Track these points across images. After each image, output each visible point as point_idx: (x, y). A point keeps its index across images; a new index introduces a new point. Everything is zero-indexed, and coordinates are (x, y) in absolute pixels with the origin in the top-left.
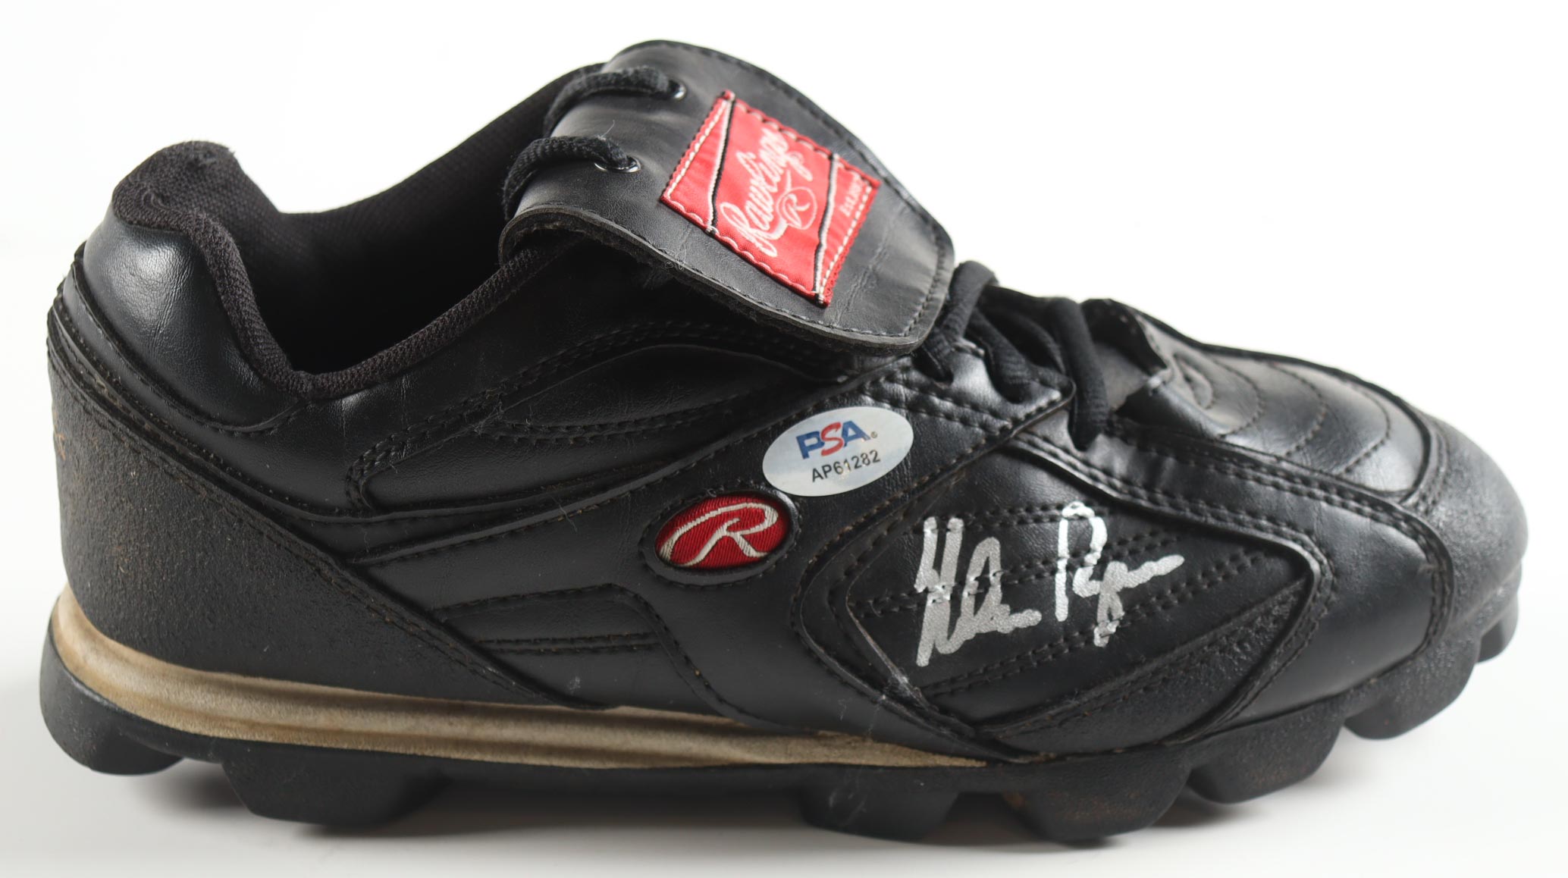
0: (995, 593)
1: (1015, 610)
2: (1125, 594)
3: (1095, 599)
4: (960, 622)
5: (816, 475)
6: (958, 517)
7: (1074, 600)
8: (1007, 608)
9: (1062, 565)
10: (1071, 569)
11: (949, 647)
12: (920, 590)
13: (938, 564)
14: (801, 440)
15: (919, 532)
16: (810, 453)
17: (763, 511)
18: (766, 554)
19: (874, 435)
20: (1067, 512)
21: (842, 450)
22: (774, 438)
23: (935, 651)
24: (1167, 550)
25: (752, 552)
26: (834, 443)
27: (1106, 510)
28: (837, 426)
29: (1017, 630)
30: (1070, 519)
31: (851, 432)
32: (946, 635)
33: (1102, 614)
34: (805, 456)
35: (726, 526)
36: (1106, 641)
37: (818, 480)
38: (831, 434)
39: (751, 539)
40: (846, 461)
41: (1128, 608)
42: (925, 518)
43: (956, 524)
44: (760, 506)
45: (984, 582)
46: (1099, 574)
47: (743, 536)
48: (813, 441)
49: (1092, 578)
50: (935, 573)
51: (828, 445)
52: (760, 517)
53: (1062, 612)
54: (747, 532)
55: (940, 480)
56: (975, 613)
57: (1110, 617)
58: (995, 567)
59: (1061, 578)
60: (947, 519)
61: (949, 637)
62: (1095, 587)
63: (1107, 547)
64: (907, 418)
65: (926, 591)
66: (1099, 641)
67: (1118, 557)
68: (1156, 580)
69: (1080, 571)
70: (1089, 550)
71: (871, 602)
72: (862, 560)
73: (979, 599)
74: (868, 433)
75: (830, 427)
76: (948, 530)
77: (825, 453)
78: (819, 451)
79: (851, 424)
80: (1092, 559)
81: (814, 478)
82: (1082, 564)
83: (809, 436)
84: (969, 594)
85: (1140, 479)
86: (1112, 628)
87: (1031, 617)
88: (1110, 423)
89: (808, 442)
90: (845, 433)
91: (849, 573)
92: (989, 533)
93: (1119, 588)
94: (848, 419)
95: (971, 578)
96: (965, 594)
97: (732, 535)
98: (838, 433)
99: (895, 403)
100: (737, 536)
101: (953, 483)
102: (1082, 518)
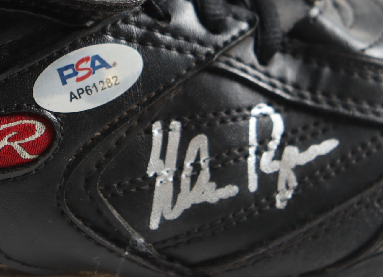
0: (205, 174)
1: (220, 185)
2: (298, 170)
3: (276, 175)
4: (180, 197)
5: (73, 96)
6: (177, 119)
7: (262, 176)
8: (214, 185)
9: (252, 151)
10: (258, 153)
11: (173, 215)
12: (151, 175)
13: (163, 156)
14: (61, 71)
15: (149, 132)
16: (68, 81)
17: (34, 126)
18: (37, 156)
19: (115, 64)
20: (255, 111)
21: (91, 77)
22: (41, 72)
23: (163, 219)
24: (327, 137)
25: (27, 156)
26: (85, 72)
27: (282, 108)
28: (86, 59)
29: (221, 201)
30: (257, 117)
31: (97, 63)
32: (170, 206)
33: (281, 185)
34: (64, 83)
35: (7, 138)
36: (285, 204)
37: (74, 100)
38: (83, 65)
39: (25, 146)
40: (94, 85)
41: (300, 180)
42: (153, 122)
43: (176, 125)
44: (32, 122)
45: (197, 167)
46: (278, 156)
47: (20, 145)
48: (70, 71)
49: (274, 159)
50: (161, 162)
51: (81, 74)
52: (32, 130)
53: (253, 185)
54: (23, 141)
55: (163, 95)
56: (191, 189)
57: (287, 187)
58: (205, 156)
59: (251, 160)
60: (169, 123)
61: (172, 208)
62: (276, 166)
63: (284, 136)
64: (138, 50)
65: (156, 175)
66: (280, 205)
67: (292, 143)
68: (320, 158)
69: (265, 154)
70: (271, 139)
71: (115, 185)
72: (108, 156)
73: (194, 179)
74: (110, 63)
75: (82, 61)
76: (170, 130)
77: (79, 80)
78: (74, 78)
79: (97, 57)
80: (273, 145)
81: (71, 99)
82: (266, 149)
83: (66, 68)
84: (186, 176)
85: (305, 84)
86: (289, 195)
87: (231, 190)
88: (283, 44)
89: (66, 73)
90: (93, 64)
91: (99, 166)
92: (199, 131)
93: (293, 165)
94: (95, 54)
95: (188, 165)
96: (183, 176)
97: (12, 144)
98: (88, 65)
99: (129, 39)
100: (16, 145)
101: (173, 96)
102: (265, 115)
